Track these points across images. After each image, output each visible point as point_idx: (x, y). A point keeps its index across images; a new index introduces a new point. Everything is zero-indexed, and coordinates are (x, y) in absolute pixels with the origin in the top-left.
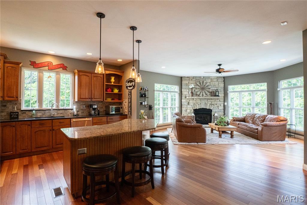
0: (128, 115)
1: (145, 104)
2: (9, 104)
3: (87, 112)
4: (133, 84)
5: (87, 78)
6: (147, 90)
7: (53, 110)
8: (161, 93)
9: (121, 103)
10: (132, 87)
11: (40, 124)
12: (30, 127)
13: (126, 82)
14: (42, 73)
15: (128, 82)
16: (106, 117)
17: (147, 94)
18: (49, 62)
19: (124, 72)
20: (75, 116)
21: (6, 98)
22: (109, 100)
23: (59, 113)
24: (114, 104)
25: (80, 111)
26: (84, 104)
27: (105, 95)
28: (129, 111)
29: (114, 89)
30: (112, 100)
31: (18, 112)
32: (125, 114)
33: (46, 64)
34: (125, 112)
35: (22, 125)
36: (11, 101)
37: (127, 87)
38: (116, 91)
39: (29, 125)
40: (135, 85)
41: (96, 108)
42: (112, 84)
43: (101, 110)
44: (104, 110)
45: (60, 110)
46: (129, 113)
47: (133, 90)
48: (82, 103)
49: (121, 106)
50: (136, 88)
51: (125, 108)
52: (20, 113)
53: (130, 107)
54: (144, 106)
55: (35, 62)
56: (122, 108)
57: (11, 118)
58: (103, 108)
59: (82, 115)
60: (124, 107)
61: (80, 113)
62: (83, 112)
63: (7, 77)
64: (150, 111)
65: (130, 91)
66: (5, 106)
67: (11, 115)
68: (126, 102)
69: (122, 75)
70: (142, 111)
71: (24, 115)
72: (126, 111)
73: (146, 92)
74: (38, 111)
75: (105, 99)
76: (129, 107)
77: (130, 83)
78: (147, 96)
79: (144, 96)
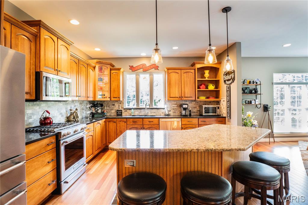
0: (227, 118)
1: (256, 103)
2: (116, 103)
3: (179, 112)
4: (232, 77)
5: (177, 75)
6: (259, 83)
7: (147, 109)
8: (286, 86)
9: (219, 103)
10: (231, 80)
11: (133, 122)
12: (126, 123)
13: (224, 75)
14: (139, 75)
15: (226, 75)
16: (198, 119)
17: (259, 90)
18: (143, 65)
19: (221, 62)
20: (167, 115)
21: (112, 99)
22: (203, 98)
23: (152, 112)
24: (210, 103)
25: (171, 111)
26: (175, 103)
27: (197, 92)
28: (227, 113)
29: (208, 85)
30: (206, 98)
31: (121, 110)
32: (223, 116)
33: (141, 66)
34: (223, 113)
35: (120, 121)
36: (117, 101)
37: (225, 81)
38: (211, 87)
39: (125, 122)
40: (234, 77)
41: (187, 108)
42: (207, 79)
43: (195, 110)
44: (197, 110)
45: (153, 109)
46: (228, 116)
47: (233, 84)
48: (173, 103)
49: (219, 106)
50: (236, 81)
51: (224, 108)
52: (123, 111)
53: (229, 107)
54: (255, 106)
55: (133, 66)
56: (218, 108)
57: (118, 115)
58: (196, 108)
59: (174, 115)
60: (222, 108)
61: (171, 113)
62: (174, 112)
63: (113, 81)
64: (265, 113)
65: (228, 86)
66: (114, 105)
67: (117, 113)
68: (224, 101)
69: (218, 67)
70: (250, 113)
71: (126, 112)
72: (224, 111)
73: (258, 87)
74: (135, 110)
75: (197, 98)
76: (227, 107)
77: (229, 75)
78: (259, 92)
79: (253, 91)
